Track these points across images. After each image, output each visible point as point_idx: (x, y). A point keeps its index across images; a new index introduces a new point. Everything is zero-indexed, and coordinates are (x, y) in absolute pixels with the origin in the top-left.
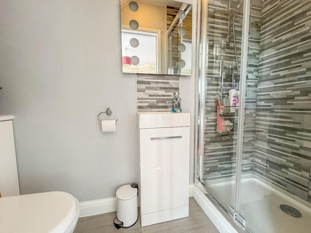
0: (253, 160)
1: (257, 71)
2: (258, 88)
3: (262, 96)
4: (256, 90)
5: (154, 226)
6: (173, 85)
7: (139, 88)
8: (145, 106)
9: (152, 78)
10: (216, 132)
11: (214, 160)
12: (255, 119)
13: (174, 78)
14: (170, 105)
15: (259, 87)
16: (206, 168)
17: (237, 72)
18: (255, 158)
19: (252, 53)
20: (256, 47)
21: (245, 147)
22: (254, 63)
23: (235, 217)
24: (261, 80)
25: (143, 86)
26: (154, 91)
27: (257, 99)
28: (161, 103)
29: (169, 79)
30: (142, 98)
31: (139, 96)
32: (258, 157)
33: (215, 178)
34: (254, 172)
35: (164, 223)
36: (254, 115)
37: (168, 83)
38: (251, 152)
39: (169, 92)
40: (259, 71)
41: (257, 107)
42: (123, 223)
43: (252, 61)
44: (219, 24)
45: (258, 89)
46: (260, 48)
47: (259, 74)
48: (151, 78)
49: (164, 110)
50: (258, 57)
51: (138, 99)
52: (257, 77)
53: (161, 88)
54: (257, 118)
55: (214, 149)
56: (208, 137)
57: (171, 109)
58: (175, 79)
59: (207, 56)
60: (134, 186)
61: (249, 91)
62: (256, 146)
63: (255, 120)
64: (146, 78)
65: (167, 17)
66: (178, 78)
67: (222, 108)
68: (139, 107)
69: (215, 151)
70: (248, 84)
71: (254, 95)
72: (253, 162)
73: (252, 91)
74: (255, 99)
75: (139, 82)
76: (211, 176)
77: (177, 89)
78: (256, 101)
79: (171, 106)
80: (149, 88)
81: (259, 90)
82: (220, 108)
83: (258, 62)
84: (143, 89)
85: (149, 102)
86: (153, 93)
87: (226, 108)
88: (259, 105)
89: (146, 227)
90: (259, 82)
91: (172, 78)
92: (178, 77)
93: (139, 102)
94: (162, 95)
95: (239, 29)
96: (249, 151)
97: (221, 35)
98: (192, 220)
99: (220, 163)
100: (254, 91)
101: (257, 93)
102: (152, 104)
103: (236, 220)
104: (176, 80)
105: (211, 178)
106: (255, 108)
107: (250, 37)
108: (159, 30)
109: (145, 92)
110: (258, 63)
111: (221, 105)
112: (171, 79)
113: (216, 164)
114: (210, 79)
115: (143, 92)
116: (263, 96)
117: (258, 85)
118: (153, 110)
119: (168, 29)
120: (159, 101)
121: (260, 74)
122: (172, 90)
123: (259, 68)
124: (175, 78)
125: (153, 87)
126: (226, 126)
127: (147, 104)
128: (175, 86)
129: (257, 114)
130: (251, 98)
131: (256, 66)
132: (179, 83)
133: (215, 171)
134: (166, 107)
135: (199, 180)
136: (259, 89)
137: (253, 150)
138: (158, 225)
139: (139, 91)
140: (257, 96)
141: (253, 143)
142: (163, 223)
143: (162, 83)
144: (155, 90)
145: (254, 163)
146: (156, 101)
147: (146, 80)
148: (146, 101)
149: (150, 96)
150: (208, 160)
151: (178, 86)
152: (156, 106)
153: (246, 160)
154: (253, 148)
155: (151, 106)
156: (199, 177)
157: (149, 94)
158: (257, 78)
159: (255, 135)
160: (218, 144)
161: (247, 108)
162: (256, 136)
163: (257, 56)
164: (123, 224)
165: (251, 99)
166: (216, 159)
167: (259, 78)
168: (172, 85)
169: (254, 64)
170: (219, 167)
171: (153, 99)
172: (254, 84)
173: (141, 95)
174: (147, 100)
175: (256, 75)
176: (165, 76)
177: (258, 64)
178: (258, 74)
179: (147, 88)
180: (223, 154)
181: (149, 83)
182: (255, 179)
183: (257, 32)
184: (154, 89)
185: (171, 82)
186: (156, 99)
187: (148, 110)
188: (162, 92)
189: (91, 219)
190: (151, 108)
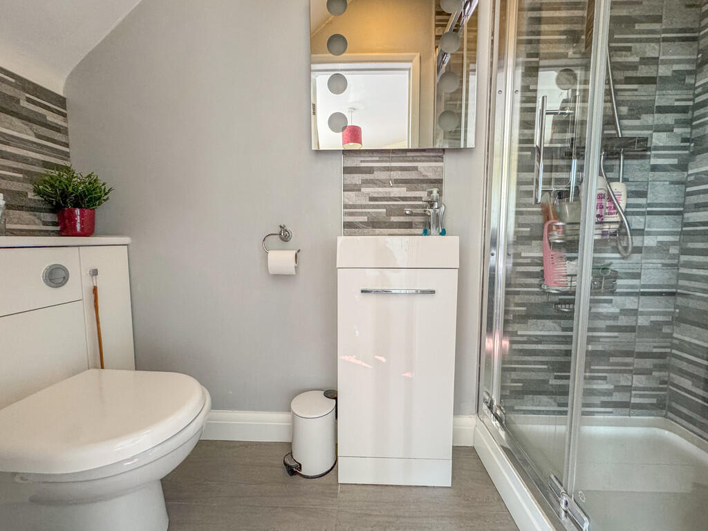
0: (666, 379)
1: (687, 123)
2: (690, 172)
3: (702, 196)
4: (683, 180)
5: (364, 488)
6: (428, 174)
7: (348, 182)
8: (361, 222)
9: (378, 159)
10: (544, 293)
11: (535, 363)
12: (675, 262)
13: (429, 157)
14: (418, 220)
15: (692, 169)
16: (512, 382)
17: (614, 132)
18: (672, 375)
19: (669, 73)
20: (685, 54)
21: (637, 340)
22: (677, 100)
23: (563, 506)
24: (699, 148)
25: (357, 179)
26: (380, 189)
27: (686, 203)
28: (398, 215)
29: (419, 159)
30: (353, 205)
31: (347, 201)
32: (683, 373)
33: (540, 411)
34: (670, 414)
35: (388, 487)
36: (674, 250)
37: (415, 169)
38: (662, 356)
39: (416, 190)
40: (694, 123)
41: (684, 229)
42: (300, 465)
43: (671, 97)
44: (559, 9)
45: (689, 175)
46: (700, 56)
47: (694, 131)
48: (374, 159)
49: (403, 233)
50: (693, 82)
51: (346, 207)
52: (685, 140)
53: (398, 182)
54: (684, 258)
55: (536, 336)
56: (520, 302)
57: (421, 231)
58: (433, 159)
59: (519, 94)
60: (329, 396)
61: (658, 183)
62: (677, 339)
63: (676, 266)
64: (362, 159)
65: (436, 21)
66: (439, 157)
67: (558, 227)
68: (347, 225)
69: (540, 339)
70: (651, 163)
71: (674, 194)
72: (665, 386)
73: (668, 183)
74: (676, 205)
75: (347, 170)
76: (529, 403)
77: (438, 182)
78: (682, 209)
79: (421, 222)
80: (369, 183)
81: (692, 178)
82: (554, 228)
83: (691, 97)
84: (356, 185)
85: (369, 213)
86: (379, 193)
87: (570, 225)
88: (691, 220)
89: (348, 486)
90: (693, 154)
91: (426, 156)
92: (440, 154)
93: (346, 214)
94: (399, 197)
95: (625, 11)
96: (652, 353)
97: (564, 37)
98: (459, 496)
99: (555, 374)
100: (672, 183)
101: (686, 187)
102: (375, 218)
103: (566, 516)
104: (436, 161)
105: (524, 408)
106: (680, 230)
107: (663, 27)
108: (416, 54)
109: (360, 190)
110: (693, 100)
111: (555, 219)
112: (423, 158)
113: (541, 376)
114: (529, 153)
115: (357, 190)
116: (703, 193)
117: (690, 165)
118: (378, 231)
119: (436, 47)
120: (391, 212)
121: (697, 132)
122: (424, 185)
123: (695, 115)
124: (433, 156)
125: (378, 180)
126: (569, 275)
127: (365, 219)
128: (431, 176)
129: (684, 247)
130: (664, 202)
131: (684, 110)
132: (442, 167)
133: (540, 393)
134: (409, 225)
135: (490, 407)
136: (691, 175)
137: (668, 350)
138: (376, 487)
139: (347, 188)
140: (685, 197)
141: (666, 330)
142: (387, 485)
143: (401, 170)
144: (385, 187)
145: (671, 387)
146: (385, 210)
147: (363, 165)
148: (362, 212)
149: (372, 199)
150: (518, 362)
151: (439, 175)
152: (385, 223)
153: (643, 377)
154: (669, 344)
155: (373, 222)
156: (492, 402)
157: (371, 195)
158: (688, 144)
159: (675, 308)
160: (549, 323)
161: (646, 229)
162: (677, 311)
163: (689, 80)
164: (300, 468)
165: (662, 205)
166: (542, 363)
167: (692, 145)
168: (425, 173)
169: (677, 104)
170: (551, 385)
171: (378, 207)
172: (675, 161)
173: (352, 197)
174: (365, 208)
175: (681, 135)
176: (409, 154)
177: (691, 103)
178: (691, 133)
179: (366, 183)
180: (563, 352)
181: (370, 170)
182: (666, 432)
183: (689, 9)
184: (383, 183)
185: (423, 167)
186: (384, 207)
187: (366, 231)
188: (401, 191)
189: (247, 446)
190: (374, 227)
